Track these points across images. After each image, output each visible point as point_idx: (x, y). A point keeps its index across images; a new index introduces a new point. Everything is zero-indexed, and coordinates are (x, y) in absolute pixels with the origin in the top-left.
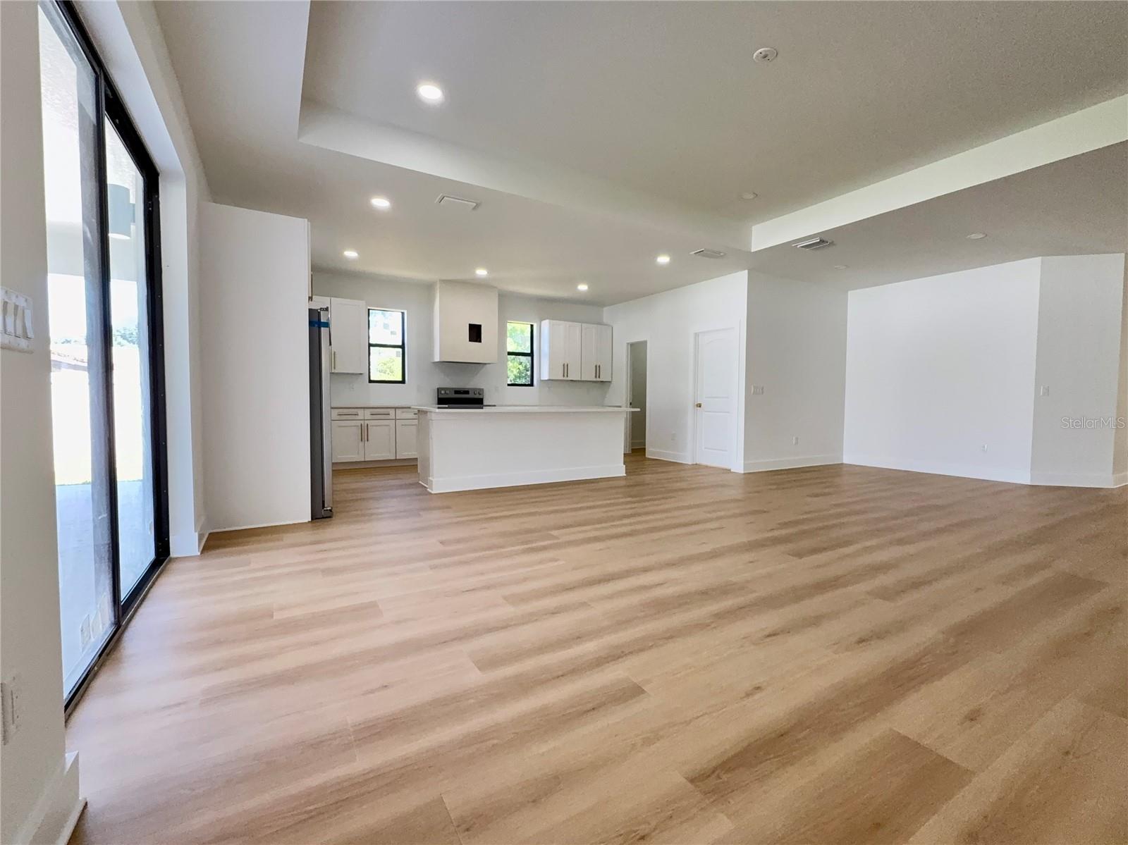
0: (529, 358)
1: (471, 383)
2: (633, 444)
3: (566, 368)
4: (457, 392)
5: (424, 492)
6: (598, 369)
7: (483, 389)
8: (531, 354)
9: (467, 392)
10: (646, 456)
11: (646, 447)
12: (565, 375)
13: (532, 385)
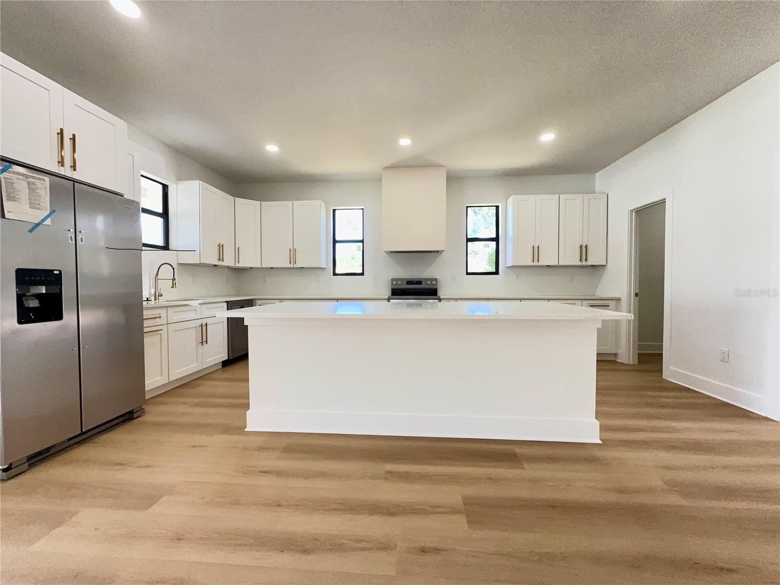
0: (494, 243)
1: (425, 273)
2: (640, 347)
3: (536, 252)
4: (409, 282)
5: (240, 429)
6: (584, 251)
7: (436, 280)
8: (496, 239)
9: (419, 282)
10: (663, 377)
11: (663, 352)
12: (536, 259)
13: (497, 273)
